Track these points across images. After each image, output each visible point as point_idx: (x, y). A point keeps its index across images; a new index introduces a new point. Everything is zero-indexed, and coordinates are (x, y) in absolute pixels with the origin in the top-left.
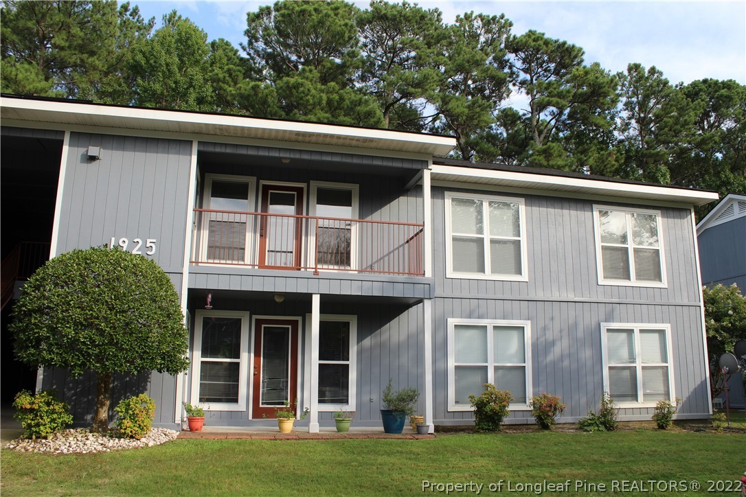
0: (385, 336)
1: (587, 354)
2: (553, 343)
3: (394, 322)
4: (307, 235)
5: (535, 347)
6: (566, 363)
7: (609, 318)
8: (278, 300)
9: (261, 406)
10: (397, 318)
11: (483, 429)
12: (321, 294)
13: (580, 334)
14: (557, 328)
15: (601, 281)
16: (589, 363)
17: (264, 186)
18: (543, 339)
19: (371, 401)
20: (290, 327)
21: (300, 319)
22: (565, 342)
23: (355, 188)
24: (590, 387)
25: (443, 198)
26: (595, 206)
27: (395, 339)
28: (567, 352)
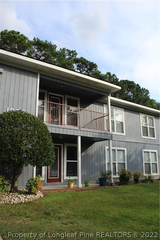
0: (88, 152)
1: (139, 159)
2: (132, 155)
3: (90, 147)
4: (64, 114)
5: (127, 156)
6: (135, 162)
7: (144, 148)
8: (61, 137)
9: (49, 178)
10: (91, 146)
11: (124, 183)
12: (81, 136)
13: (138, 153)
14: (132, 151)
15: (142, 137)
16: (140, 162)
17: (50, 94)
18: (129, 154)
19: (84, 175)
20: (58, 148)
21: (62, 145)
22: (134, 155)
23: (78, 99)
24: (140, 169)
25: (103, 106)
26: (140, 113)
27: (91, 153)
28: (135, 158)
